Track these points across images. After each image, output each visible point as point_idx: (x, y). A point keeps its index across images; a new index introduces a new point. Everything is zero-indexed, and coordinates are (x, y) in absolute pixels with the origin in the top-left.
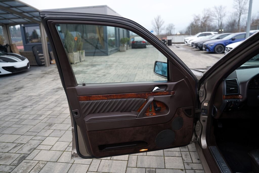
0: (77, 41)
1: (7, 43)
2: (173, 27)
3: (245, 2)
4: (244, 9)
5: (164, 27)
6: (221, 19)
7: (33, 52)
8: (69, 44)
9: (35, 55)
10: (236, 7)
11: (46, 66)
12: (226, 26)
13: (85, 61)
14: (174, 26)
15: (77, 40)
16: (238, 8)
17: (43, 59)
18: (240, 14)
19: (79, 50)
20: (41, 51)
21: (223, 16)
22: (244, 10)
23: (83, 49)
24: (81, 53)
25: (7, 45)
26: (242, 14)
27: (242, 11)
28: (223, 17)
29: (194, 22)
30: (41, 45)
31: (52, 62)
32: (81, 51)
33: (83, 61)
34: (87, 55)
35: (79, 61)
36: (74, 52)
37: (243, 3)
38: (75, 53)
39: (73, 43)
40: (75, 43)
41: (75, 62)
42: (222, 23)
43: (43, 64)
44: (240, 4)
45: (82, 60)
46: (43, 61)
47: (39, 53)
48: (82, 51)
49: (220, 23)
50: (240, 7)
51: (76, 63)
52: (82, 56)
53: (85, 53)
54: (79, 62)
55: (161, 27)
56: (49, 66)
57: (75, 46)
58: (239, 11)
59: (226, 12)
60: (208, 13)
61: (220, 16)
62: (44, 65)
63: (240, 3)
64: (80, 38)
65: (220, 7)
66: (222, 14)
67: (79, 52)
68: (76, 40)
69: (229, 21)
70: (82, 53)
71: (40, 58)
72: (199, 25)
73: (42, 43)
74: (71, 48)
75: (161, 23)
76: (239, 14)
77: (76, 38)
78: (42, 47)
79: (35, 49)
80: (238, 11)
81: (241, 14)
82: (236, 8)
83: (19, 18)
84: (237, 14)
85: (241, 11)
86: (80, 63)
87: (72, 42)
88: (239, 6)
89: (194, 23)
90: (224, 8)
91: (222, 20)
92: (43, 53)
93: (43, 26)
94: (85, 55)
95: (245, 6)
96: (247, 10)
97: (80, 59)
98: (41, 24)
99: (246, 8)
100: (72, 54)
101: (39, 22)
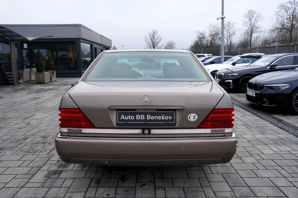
0: (47, 60)
2: (174, 46)
3: (255, 19)
4: (256, 26)
5: (162, 46)
6: (229, 37)
8: (39, 63)
9: (2, 74)
10: (246, 24)
11: (15, 85)
12: (236, 46)
13: (55, 81)
14: (174, 44)
15: (48, 59)
16: (249, 26)
17: (12, 78)
18: (251, 32)
19: (51, 70)
20: (10, 69)
21: (232, 35)
22: (255, 28)
23: (54, 70)
24: (51, 73)
26: (254, 32)
27: (254, 29)
28: (233, 36)
29: (199, 40)
30: (11, 63)
31: (20, 81)
32: (52, 71)
33: (53, 82)
34: (58, 76)
35: (50, 81)
36: (45, 72)
37: (253, 20)
38: (45, 73)
39: (44, 62)
40: (46, 62)
41: (46, 82)
42: (232, 42)
43: (10, 82)
44: (250, 21)
45: (53, 80)
46: (10, 79)
47: (7, 71)
48: (53, 71)
49: (229, 43)
50: (250, 24)
51: (46, 83)
52: (53, 76)
53: (56, 73)
54: (49, 82)
55: (158, 46)
56: (17, 85)
57: (46, 65)
58: (250, 28)
59: (235, 30)
60: (215, 30)
61: (228, 35)
62: (12, 84)
63: (250, 20)
64: (51, 58)
65: (228, 24)
66: (231, 32)
67: (50, 72)
68: (47, 59)
69: (242, 40)
70: (53, 73)
71: (8, 76)
72: (205, 44)
74: (41, 67)
75: (158, 40)
76: (250, 32)
77: (47, 58)
78: (11, 65)
79: (3, 67)
80: (249, 29)
81: (253, 32)
82: (247, 26)
84: (248, 33)
85: (252, 29)
87: (43, 61)
88: (249, 23)
89: (199, 42)
90: (233, 25)
91: (232, 39)
92: (12, 72)
93: (13, 45)
94: (56, 75)
95: (257, 24)
96: (259, 28)
97: (51, 79)
98: (12, 42)
99: (258, 26)
100: (42, 73)
101: (10, 40)
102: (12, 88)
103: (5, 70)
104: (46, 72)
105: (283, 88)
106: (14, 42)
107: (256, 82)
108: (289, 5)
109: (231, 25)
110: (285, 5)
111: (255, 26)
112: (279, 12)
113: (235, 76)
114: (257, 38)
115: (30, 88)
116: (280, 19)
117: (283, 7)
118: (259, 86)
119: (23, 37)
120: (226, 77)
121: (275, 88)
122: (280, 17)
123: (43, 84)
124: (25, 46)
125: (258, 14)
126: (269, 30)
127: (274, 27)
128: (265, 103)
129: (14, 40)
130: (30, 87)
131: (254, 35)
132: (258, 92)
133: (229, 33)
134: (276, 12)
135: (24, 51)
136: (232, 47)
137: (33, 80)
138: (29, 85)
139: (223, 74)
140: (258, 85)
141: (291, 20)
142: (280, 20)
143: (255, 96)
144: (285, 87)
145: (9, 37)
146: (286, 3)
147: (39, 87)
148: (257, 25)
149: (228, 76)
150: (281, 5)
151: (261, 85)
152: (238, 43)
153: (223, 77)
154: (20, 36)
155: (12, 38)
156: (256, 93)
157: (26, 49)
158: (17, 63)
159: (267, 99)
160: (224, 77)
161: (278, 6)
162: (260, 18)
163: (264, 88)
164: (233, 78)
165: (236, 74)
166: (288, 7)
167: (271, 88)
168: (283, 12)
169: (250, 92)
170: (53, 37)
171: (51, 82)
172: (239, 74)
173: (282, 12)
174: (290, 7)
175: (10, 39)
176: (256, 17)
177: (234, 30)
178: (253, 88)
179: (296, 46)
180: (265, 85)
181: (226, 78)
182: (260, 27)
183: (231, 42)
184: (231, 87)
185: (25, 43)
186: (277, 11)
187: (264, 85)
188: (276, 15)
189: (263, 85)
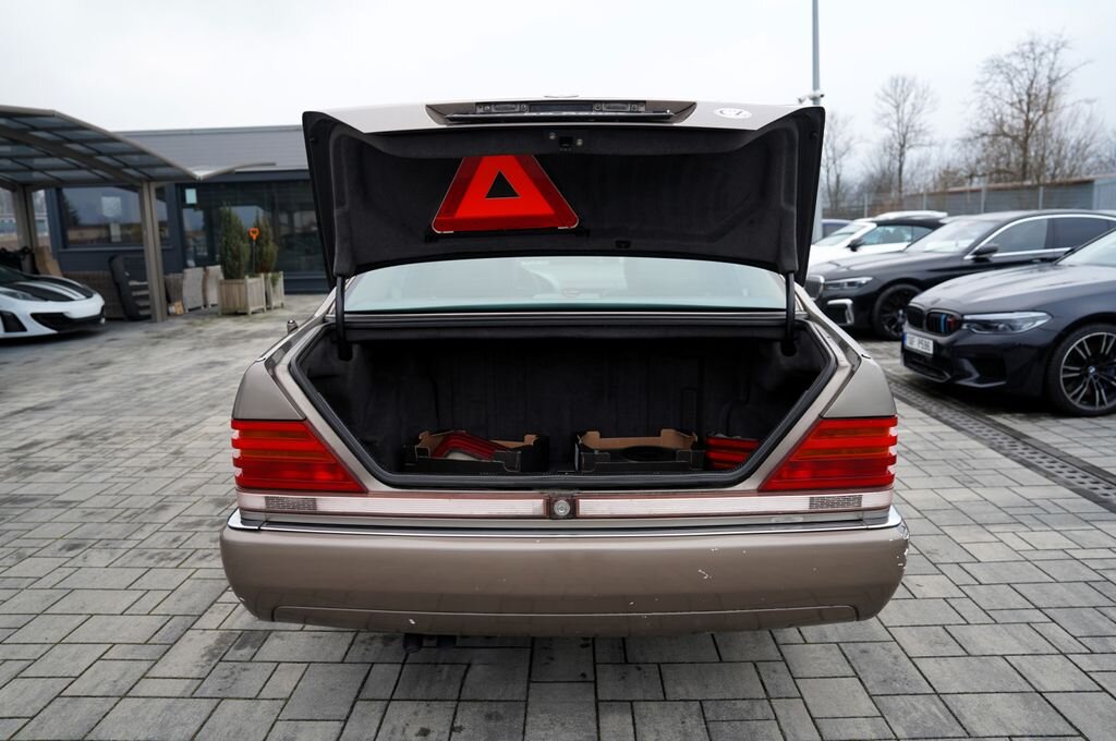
0: (256, 241)
1: (23, 245)
3: (914, 105)
4: (917, 128)
6: (834, 162)
7: (113, 273)
8: (231, 250)
9: (117, 285)
10: (886, 120)
11: (155, 321)
12: (856, 188)
13: (282, 306)
15: (257, 238)
16: (895, 126)
17: (146, 297)
18: (902, 146)
19: (266, 271)
20: (139, 270)
21: (844, 154)
22: (913, 134)
23: (277, 270)
24: (269, 280)
25: (24, 251)
26: (911, 146)
27: (909, 135)
28: (845, 157)
30: (142, 251)
31: (172, 309)
32: (270, 275)
33: (275, 308)
34: (291, 289)
35: (264, 306)
36: (247, 277)
37: (907, 108)
38: (250, 281)
39: (245, 247)
40: (252, 248)
41: (252, 309)
42: (841, 178)
43: (142, 313)
44: (898, 111)
45: (274, 303)
46: (142, 303)
47: (131, 278)
48: (275, 274)
49: (833, 179)
50: (899, 122)
51: (253, 313)
52: (274, 291)
53: (285, 281)
54: (263, 310)
56: (163, 320)
57: (252, 256)
58: (896, 134)
59: (851, 139)
62: (148, 318)
63: (897, 107)
64: (267, 233)
67: (266, 278)
68: (254, 237)
69: (873, 170)
70: (274, 282)
71: (134, 294)
73: (144, 248)
74: (237, 263)
76: (897, 146)
77: (254, 232)
78: (143, 259)
79: (119, 263)
80: (894, 135)
81: (907, 146)
82: (888, 126)
83: (79, 168)
84: (891, 147)
85: (904, 137)
86: (268, 314)
87: (241, 243)
88: (895, 117)
90: (845, 122)
91: (841, 166)
92: (145, 280)
93: (150, 193)
94: (285, 287)
95: (918, 121)
96: (926, 133)
97: (268, 301)
98: (145, 186)
99: (923, 127)
100: (240, 281)
101: (140, 180)
102: (147, 332)
103: (127, 274)
104: (252, 276)
105: (1026, 327)
106: (153, 186)
107: (935, 306)
108: (1017, 62)
109: (840, 124)
110: (1006, 60)
111: (912, 126)
112: (988, 81)
113: (860, 285)
114: (921, 164)
115: (200, 332)
116: (992, 105)
117: (997, 66)
118: (945, 319)
119: (179, 169)
120: (831, 288)
121: (1001, 326)
122: (989, 99)
123: (242, 318)
124: (191, 196)
125: (921, 90)
126: (958, 139)
127: (972, 130)
128: (968, 375)
129: (150, 179)
130: (200, 328)
131: (912, 155)
132: (942, 340)
133: (834, 150)
134: (977, 83)
135: (187, 214)
136: (843, 191)
137: (213, 305)
138: (198, 321)
139: (822, 280)
140: (943, 317)
141: (1025, 108)
142: (989, 109)
143: (931, 352)
144: (1035, 322)
145: (135, 168)
146: (1008, 56)
147: (229, 325)
148: (921, 125)
149: (837, 285)
150: (993, 61)
151: (952, 316)
152: (859, 181)
153: (822, 287)
154: (168, 165)
155: (146, 171)
156: (936, 344)
157: (192, 206)
158: (163, 250)
159: (971, 361)
160: (824, 289)
161: (984, 65)
162: (929, 100)
163: (965, 327)
164: (855, 291)
165: (863, 280)
166: (1016, 69)
167: (986, 325)
168: (999, 84)
169: (916, 339)
170: (273, 164)
171: (269, 309)
172: (875, 278)
173: (996, 81)
174: (1020, 67)
175: (142, 175)
176: (916, 97)
177: (847, 139)
178: (925, 327)
179: (1041, 189)
180: (967, 317)
181: (833, 291)
182: (929, 130)
183: (838, 177)
184: (849, 322)
185: (190, 186)
186: (981, 80)
187: (963, 315)
188: (978, 91)
189: (958, 317)
